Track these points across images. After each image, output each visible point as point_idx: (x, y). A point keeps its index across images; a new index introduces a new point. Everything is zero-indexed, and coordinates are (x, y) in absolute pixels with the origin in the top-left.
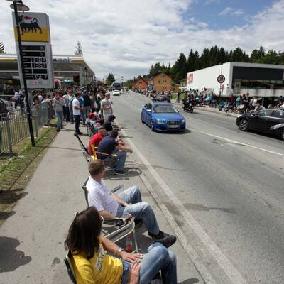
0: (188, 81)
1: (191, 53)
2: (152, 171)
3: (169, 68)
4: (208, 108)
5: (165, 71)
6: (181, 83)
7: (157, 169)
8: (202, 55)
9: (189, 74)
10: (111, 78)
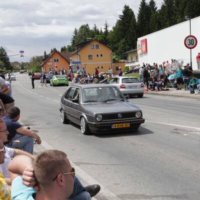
0: (139, 52)
1: (143, 4)
3: (106, 32)
4: (173, 91)
5: (100, 38)
6: (129, 58)
7: (82, 166)
8: (163, 7)
9: (140, 39)
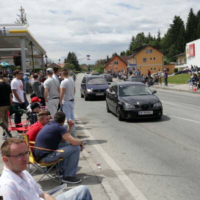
0: (188, 55)
1: (191, 14)
2: (124, 178)
3: (159, 38)
5: (153, 44)
10: (71, 59)
